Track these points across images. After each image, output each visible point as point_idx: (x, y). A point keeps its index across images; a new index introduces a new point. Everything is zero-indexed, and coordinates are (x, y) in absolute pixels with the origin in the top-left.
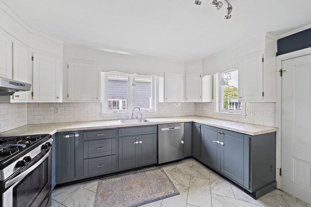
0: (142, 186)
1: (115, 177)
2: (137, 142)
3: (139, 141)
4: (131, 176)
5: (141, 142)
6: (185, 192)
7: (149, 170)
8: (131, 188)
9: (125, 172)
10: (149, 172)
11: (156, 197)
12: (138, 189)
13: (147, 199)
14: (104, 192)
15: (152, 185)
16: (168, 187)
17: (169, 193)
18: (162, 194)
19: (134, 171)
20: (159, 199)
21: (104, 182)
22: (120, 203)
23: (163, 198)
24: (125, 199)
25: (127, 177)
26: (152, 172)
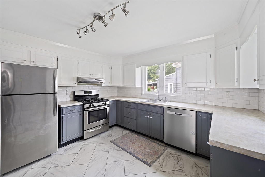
0: (140, 146)
1: (136, 135)
2: (148, 117)
3: (150, 117)
4: (143, 139)
5: (151, 117)
6: (156, 170)
7: (157, 143)
8: (135, 143)
9: (143, 135)
10: (155, 144)
11: (137, 155)
12: (136, 146)
13: (132, 152)
14: (125, 137)
15: (145, 150)
16: (150, 158)
17: (146, 161)
18: (141, 157)
19: (149, 138)
20: (136, 157)
21: (131, 133)
22: (123, 144)
23: (139, 159)
24: (126, 145)
25: (141, 138)
26: (157, 145)
